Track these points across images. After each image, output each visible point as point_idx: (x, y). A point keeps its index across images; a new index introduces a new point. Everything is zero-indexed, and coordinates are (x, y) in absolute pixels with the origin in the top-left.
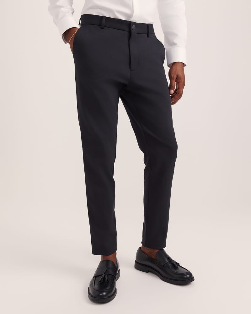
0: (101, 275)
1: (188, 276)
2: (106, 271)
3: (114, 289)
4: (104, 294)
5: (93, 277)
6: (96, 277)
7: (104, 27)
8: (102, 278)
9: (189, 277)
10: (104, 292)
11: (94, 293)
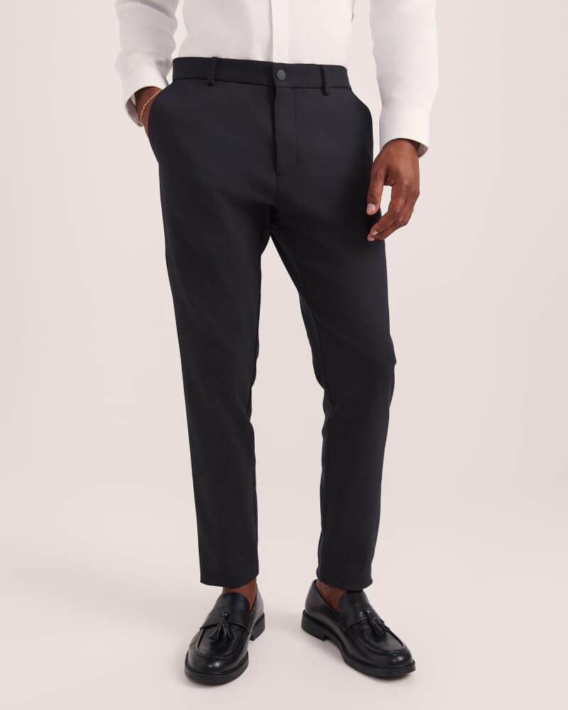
0: (217, 625)
1: (400, 659)
2: (228, 616)
3: (243, 655)
4: (217, 664)
5: (201, 629)
6: (205, 628)
7: (214, 82)
8: (217, 631)
9: (401, 662)
10: (217, 660)
11: (195, 662)
